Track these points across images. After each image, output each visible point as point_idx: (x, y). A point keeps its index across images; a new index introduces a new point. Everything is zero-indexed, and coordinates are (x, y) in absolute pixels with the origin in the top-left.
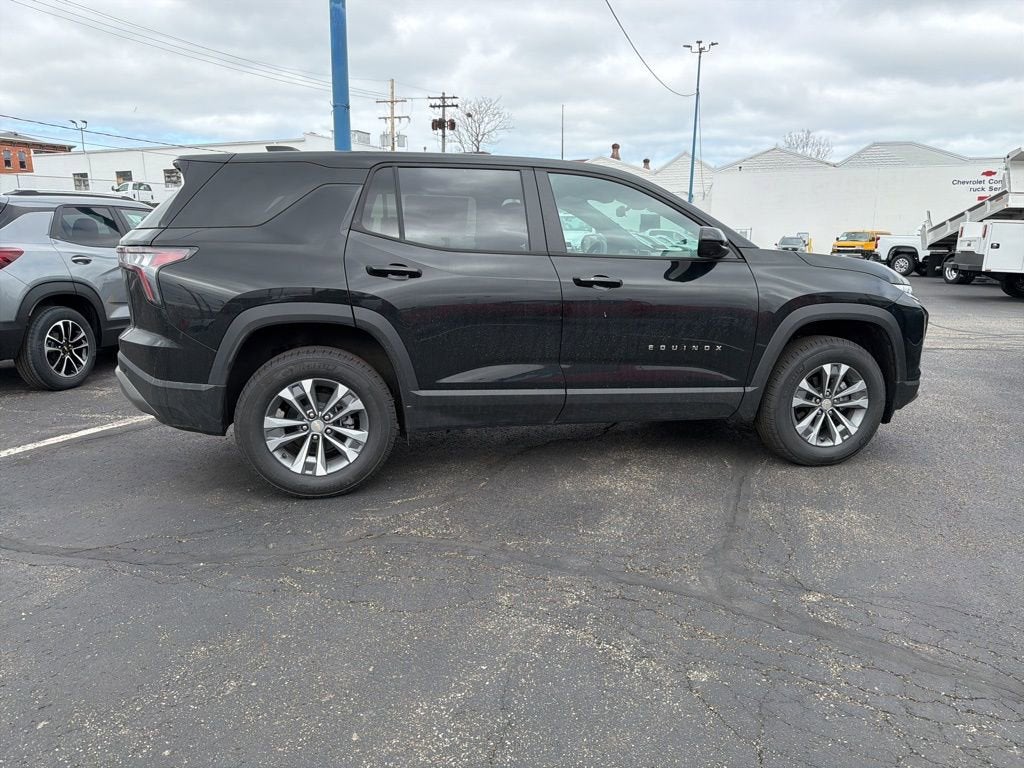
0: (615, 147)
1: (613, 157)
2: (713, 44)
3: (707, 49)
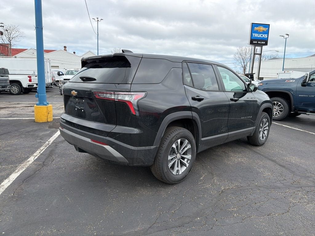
0: (65, 47)
1: (64, 50)
2: (102, 19)
3: (100, 21)
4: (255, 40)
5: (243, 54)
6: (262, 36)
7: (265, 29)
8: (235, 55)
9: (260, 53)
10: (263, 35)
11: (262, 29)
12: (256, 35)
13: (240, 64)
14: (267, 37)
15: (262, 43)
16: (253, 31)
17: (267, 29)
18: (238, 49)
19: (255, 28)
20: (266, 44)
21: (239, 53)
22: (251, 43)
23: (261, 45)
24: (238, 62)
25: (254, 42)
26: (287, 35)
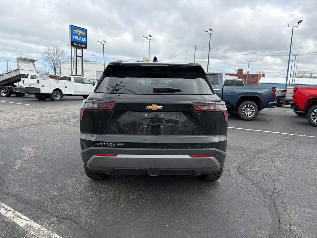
4: (76, 42)
5: (51, 55)
6: (81, 39)
7: (84, 33)
8: (43, 54)
9: (82, 56)
10: (83, 39)
11: (80, 32)
12: (76, 38)
13: (49, 65)
14: (85, 41)
15: (82, 46)
16: (72, 34)
17: (85, 33)
18: (44, 48)
19: (74, 30)
20: (86, 47)
21: (47, 52)
22: (72, 45)
23: (82, 48)
24: (47, 62)
25: (75, 44)
26: (104, 41)
